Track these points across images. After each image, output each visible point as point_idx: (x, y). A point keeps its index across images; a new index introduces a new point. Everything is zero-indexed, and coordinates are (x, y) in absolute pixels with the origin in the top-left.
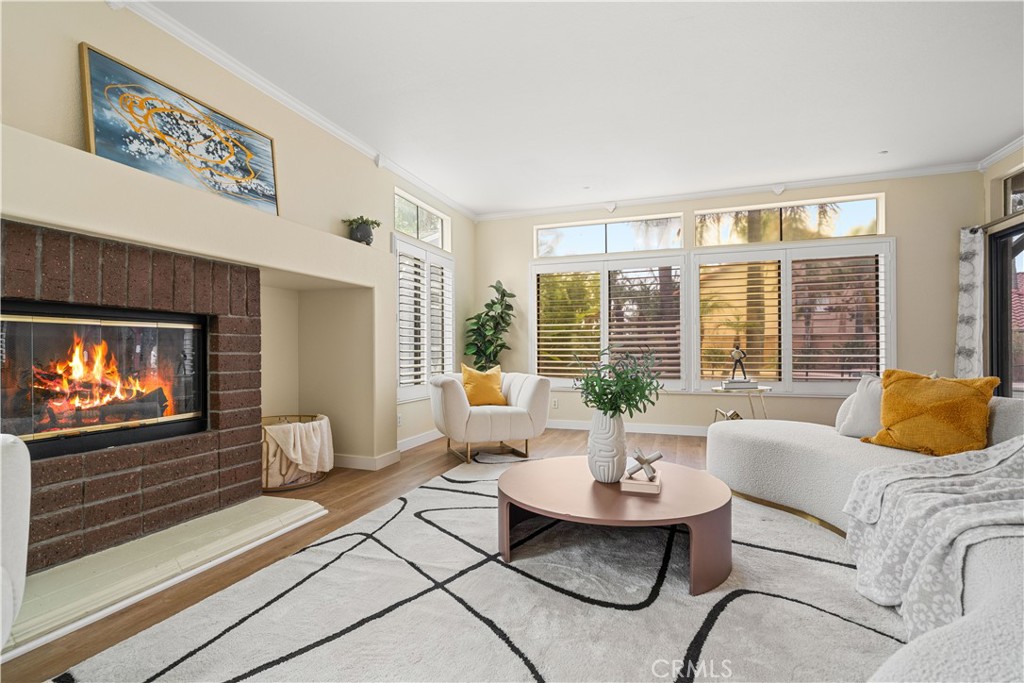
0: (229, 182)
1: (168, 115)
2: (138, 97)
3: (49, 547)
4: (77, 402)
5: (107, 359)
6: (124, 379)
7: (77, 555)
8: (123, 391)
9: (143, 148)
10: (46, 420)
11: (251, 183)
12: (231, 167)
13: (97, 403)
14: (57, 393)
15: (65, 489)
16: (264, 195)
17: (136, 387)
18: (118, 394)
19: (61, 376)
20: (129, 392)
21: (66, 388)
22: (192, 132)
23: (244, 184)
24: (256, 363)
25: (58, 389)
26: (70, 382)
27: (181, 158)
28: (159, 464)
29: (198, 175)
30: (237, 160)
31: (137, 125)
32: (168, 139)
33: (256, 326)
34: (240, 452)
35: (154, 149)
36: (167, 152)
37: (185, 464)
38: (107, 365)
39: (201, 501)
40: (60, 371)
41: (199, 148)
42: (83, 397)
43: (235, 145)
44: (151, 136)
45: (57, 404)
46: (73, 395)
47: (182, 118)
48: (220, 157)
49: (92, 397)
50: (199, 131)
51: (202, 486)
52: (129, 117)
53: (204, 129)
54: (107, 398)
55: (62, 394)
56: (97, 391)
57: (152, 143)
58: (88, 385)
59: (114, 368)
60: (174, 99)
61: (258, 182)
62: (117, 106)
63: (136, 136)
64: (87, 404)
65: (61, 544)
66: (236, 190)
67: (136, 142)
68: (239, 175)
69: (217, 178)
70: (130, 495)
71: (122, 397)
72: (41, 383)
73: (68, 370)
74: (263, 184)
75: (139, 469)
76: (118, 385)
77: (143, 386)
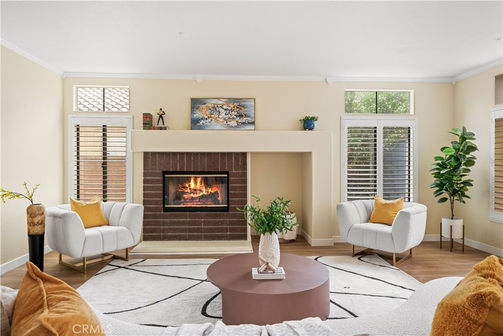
0: (234, 123)
1: (213, 108)
2: (204, 106)
3: (180, 235)
4: (192, 195)
5: (201, 182)
6: (206, 188)
7: (186, 240)
8: (206, 192)
9: (204, 122)
10: (183, 200)
11: (244, 120)
12: (235, 117)
13: (198, 195)
14: (186, 192)
15: (184, 221)
16: (249, 123)
17: (210, 190)
18: (204, 192)
19: (187, 187)
20: (208, 192)
21: (189, 191)
22: (221, 110)
23: (240, 121)
24: (245, 188)
25: (186, 191)
26: (190, 189)
27: (216, 120)
28: (209, 220)
29: (221, 124)
30: (238, 113)
31: (203, 115)
32: (212, 116)
33: (245, 175)
34: (237, 221)
35: (207, 121)
36: (212, 120)
37: (216, 222)
38: (201, 184)
39: (222, 235)
40: (187, 185)
41: (223, 115)
42: (194, 193)
43: (237, 108)
44: (207, 117)
45: (186, 196)
46: (191, 193)
47: (217, 107)
48: (231, 115)
49: (197, 194)
50: (223, 108)
51: (222, 230)
52: (201, 114)
53: (225, 107)
54: (201, 194)
55: (188, 192)
56: (198, 192)
57: (207, 119)
58: (195, 190)
59: (203, 185)
60: (215, 101)
61: (247, 118)
62: (198, 112)
63: (202, 119)
64: (195, 196)
65: (182, 235)
66: (236, 124)
67: (202, 121)
68: (238, 119)
69: (229, 123)
70: (200, 227)
71: (205, 194)
72: (182, 190)
73: (190, 185)
74: (248, 119)
75: (203, 220)
76: (204, 190)
77: (212, 190)
